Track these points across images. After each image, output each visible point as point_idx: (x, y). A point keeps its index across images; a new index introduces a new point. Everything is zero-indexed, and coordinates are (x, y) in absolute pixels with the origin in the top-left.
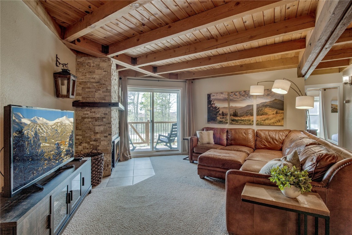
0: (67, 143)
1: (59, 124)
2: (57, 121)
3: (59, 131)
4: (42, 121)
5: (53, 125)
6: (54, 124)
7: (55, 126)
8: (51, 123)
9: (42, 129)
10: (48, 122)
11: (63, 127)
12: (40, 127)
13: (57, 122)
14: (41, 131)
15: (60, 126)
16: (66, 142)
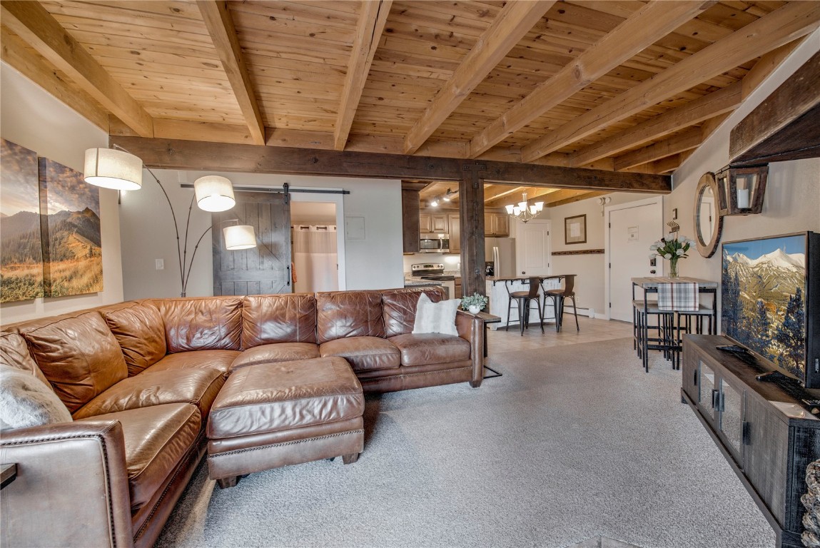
0: (782, 313)
1: (765, 266)
2: (762, 259)
3: (765, 281)
4: (742, 259)
5: (755, 268)
6: (757, 265)
7: (758, 269)
8: (753, 263)
9: (742, 271)
10: (749, 261)
11: (772, 274)
12: (740, 266)
13: (761, 261)
14: (741, 272)
15: (766, 269)
16: (781, 311)
